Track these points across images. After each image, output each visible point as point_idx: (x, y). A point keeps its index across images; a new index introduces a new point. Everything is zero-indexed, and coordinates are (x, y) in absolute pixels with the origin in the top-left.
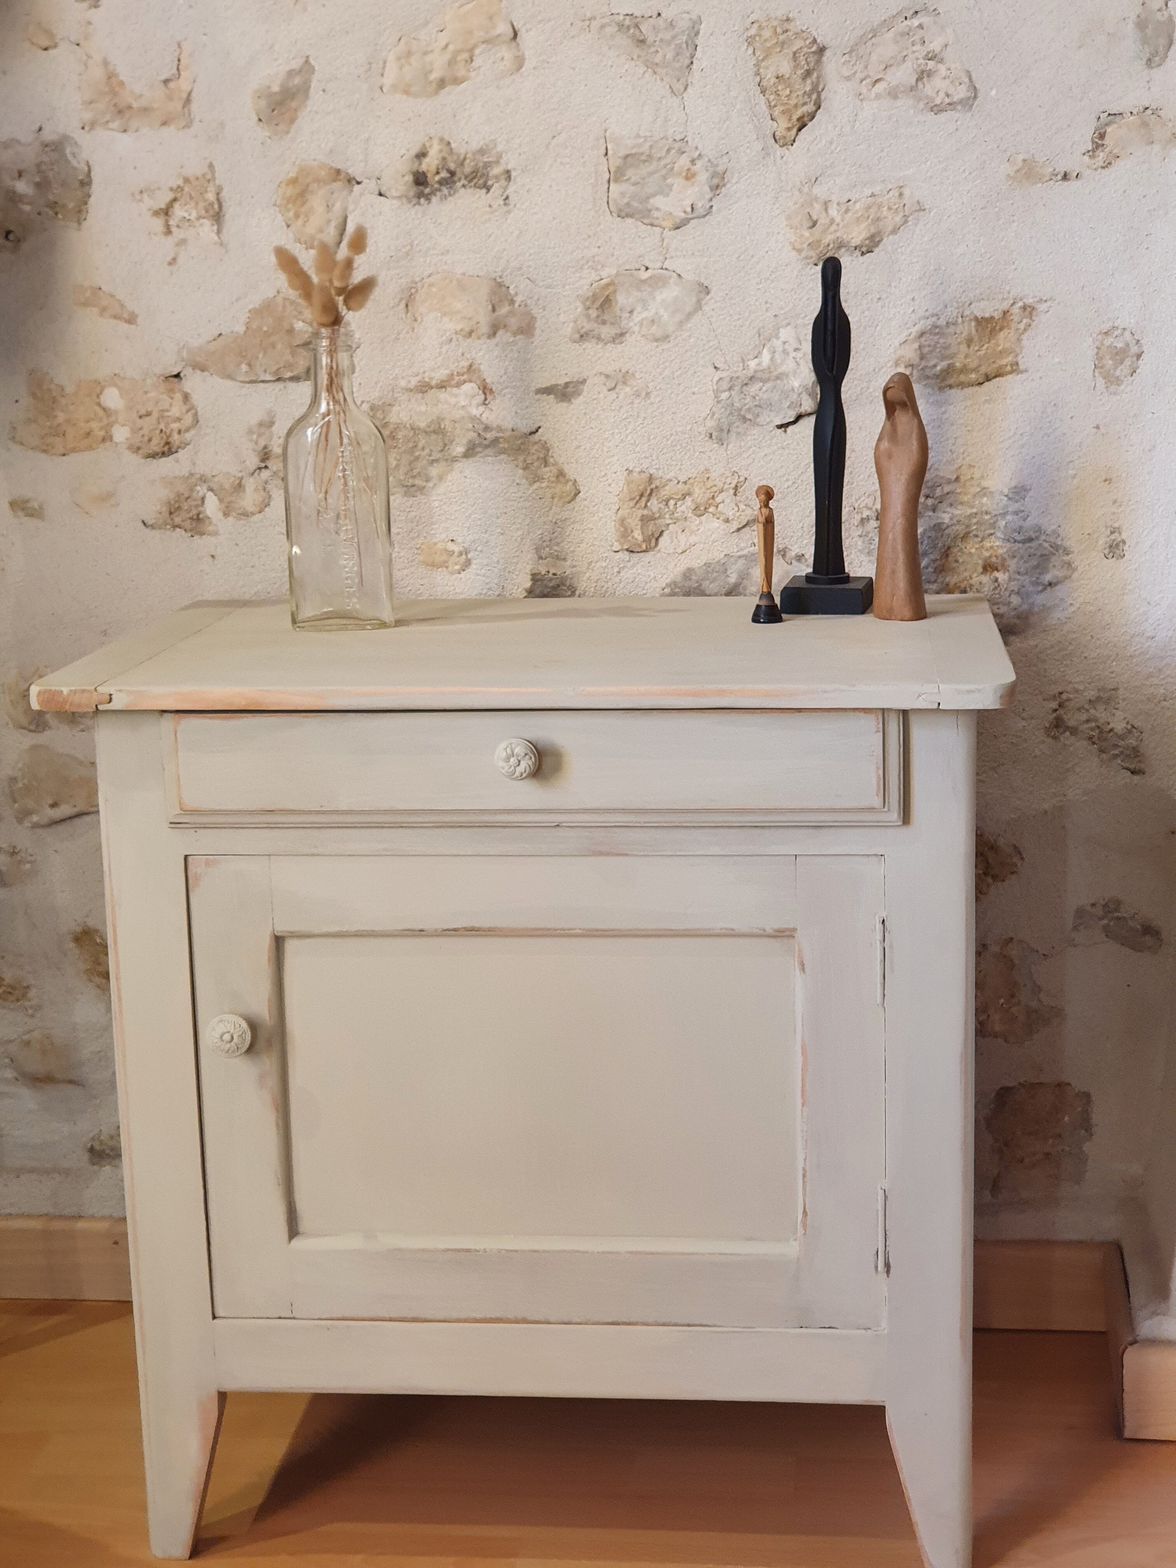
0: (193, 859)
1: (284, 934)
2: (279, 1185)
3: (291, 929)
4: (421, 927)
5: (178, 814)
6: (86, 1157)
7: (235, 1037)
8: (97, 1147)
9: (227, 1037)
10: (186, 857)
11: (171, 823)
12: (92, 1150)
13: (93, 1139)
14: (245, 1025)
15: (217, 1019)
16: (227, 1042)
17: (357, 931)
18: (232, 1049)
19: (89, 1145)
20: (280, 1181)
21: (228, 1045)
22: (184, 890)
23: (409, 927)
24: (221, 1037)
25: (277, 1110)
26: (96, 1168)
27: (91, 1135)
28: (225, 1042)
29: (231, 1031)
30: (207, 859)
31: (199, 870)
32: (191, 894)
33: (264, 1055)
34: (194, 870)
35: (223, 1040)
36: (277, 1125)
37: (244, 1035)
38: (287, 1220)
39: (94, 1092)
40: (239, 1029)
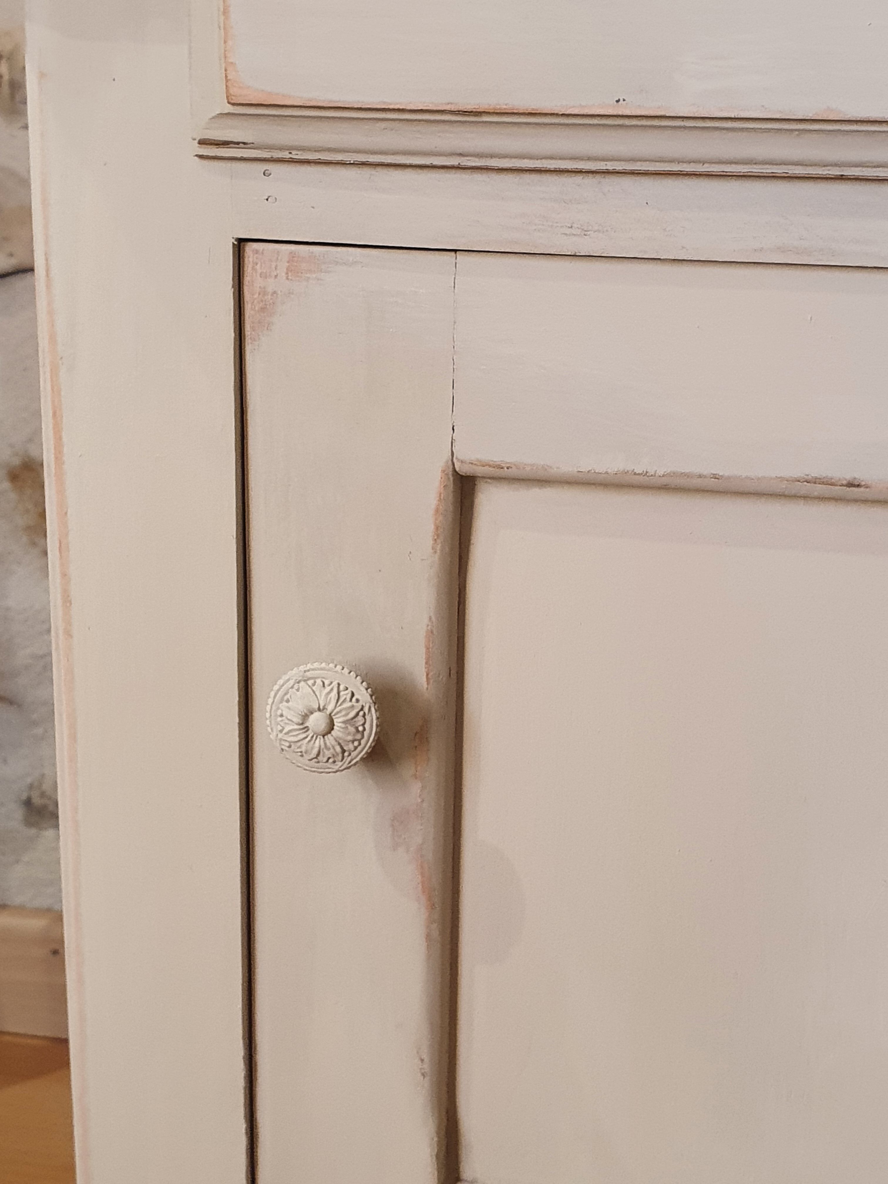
0: (257, 252)
1: (479, 471)
2: (423, 1075)
3: (496, 457)
4: (848, 475)
5: (222, 115)
6: (19, 813)
7: (338, 722)
8: (37, 801)
9: (317, 721)
10: (241, 243)
11: (203, 142)
12: (28, 803)
13: (31, 787)
14: (364, 696)
15: (295, 673)
16: (316, 735)
17: (674, 474)
18: (328, 754)
19: (24, 796)
20: (426, 1066)
21: (319, 742)
22: (230, 335)
23: (815, 473)
24: (305, 717)
25: (432, 906)
26: (33, 831)
27: (29, 780)
28: (310, 733)
29: (330, 708)
30: (292, 256)
31: (271, 285)
32: (249, 348)
33: (407, 769)
34: (259, 283)
35: (307, 729)
36: (428, 937)
37: (360, 719)
38: (437, 1156)
39: (35, 716)
40: (348, 704)
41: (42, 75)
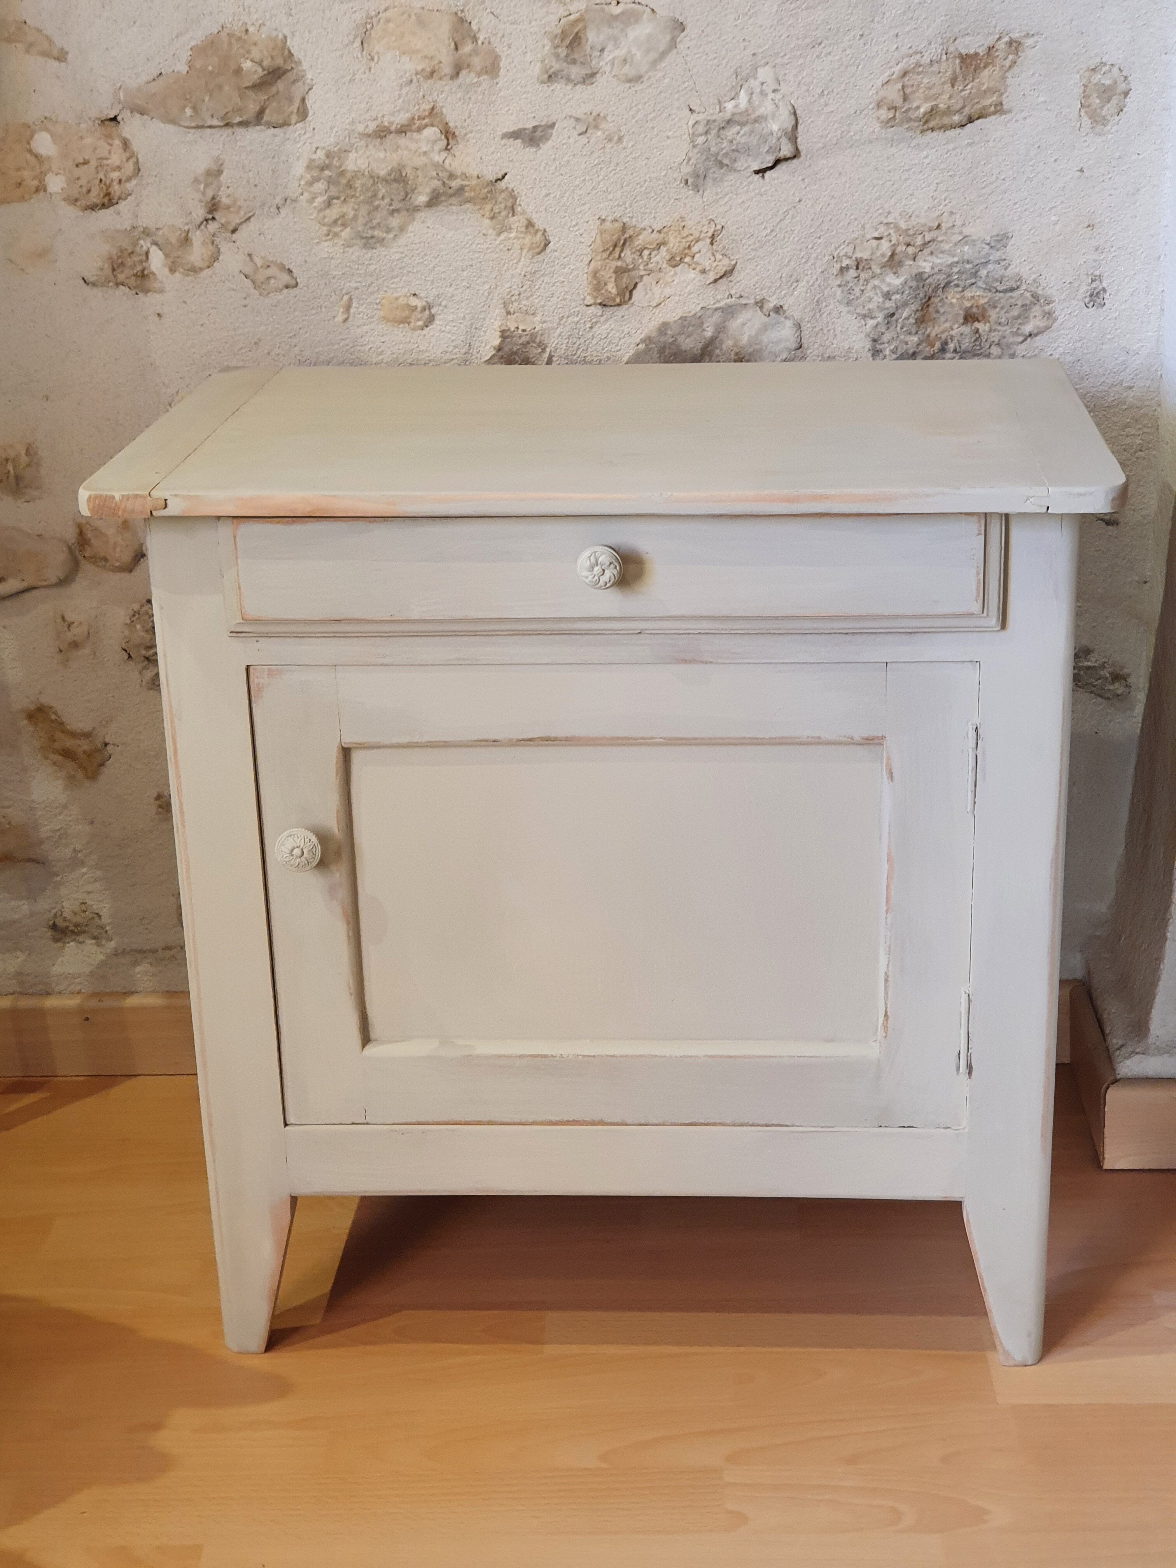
0: (254, 669)
1: (351, 746)
2: (351, 994)
3: (358, 740)
4: (494, 737)
5: (239, 623)
6: (48, 934)
7: (305, 851)
8: (61, 924)
9: (297, 852)
10: (248, 666)
11: (231, 632)
12: (54, 926)
13: (55, 916)
14: (314, 840)
15: (286, 833)
16: (297, 857)
17: (428, 742)
18: (302, 864)
19: (51, 922)
20: (352, 991)
21: (298, 860)
23: (483, 738)
24: (293, 850)
25: (348, 923)
27: (53, 912)
28: (295, 857)
29: (301, 846)
30: (269, 670)
31: (261, 681)
32: (254, 705)
33: (333, 868)
34: (256, 680)
35: (292, 855)
36: (349, 937)
37: (314, 849)
38: (360, 1029)
39: (55, 869)
40: (309, 844)
41: (162, 608)
